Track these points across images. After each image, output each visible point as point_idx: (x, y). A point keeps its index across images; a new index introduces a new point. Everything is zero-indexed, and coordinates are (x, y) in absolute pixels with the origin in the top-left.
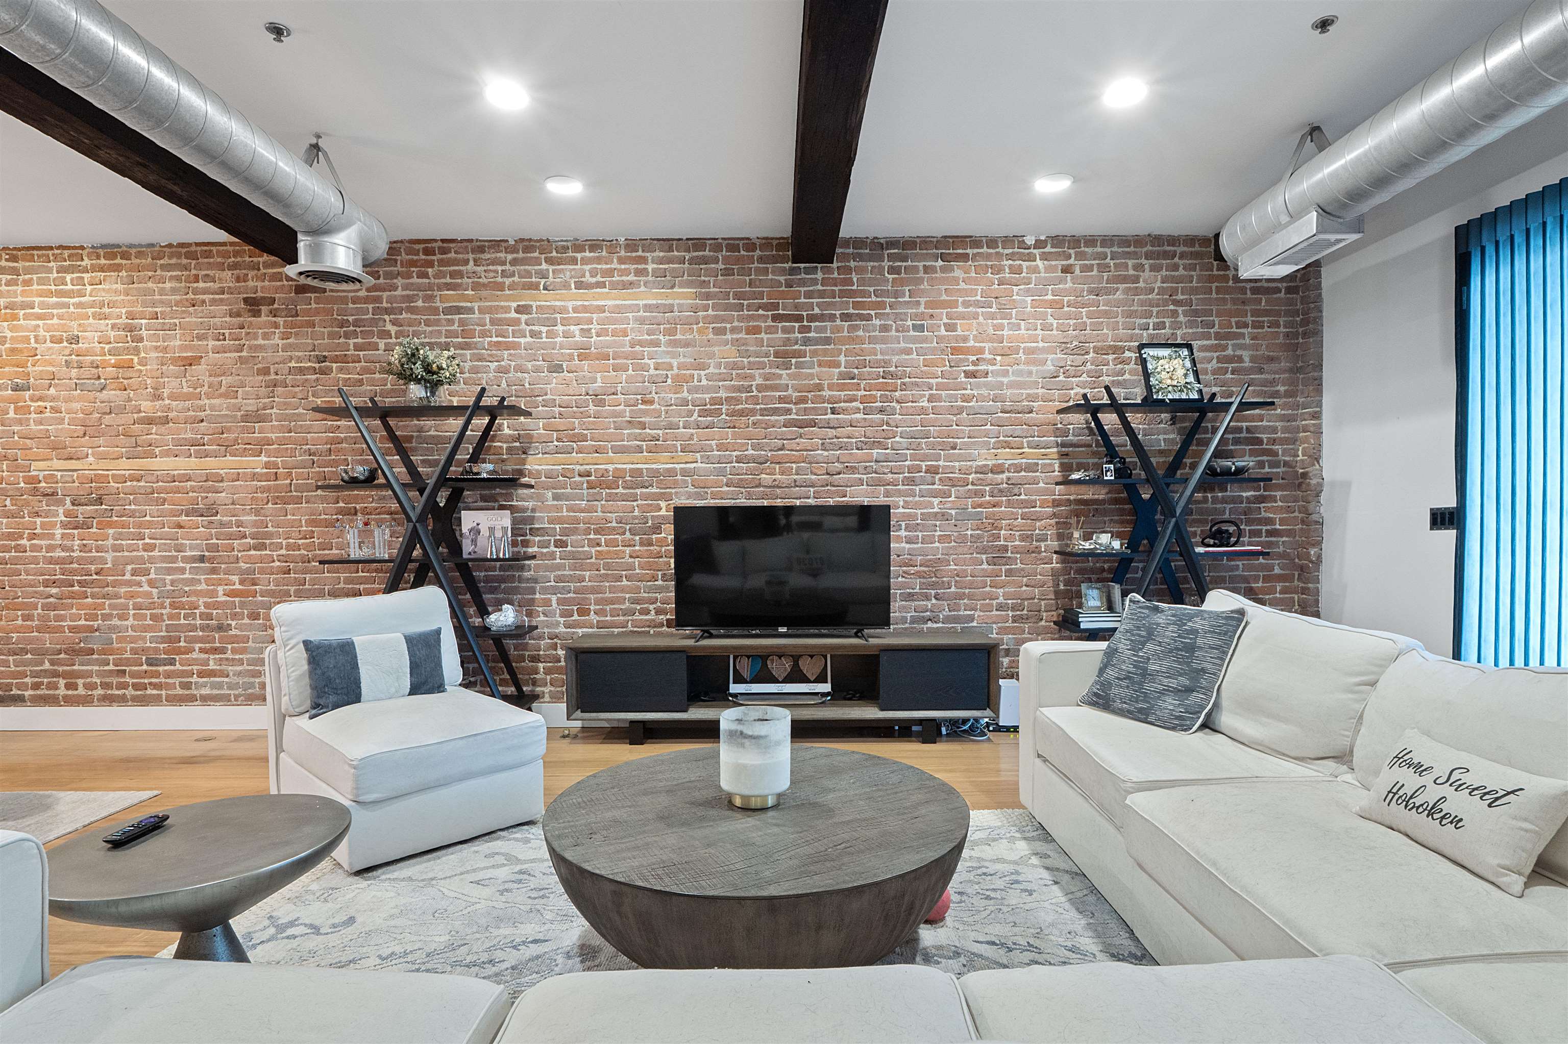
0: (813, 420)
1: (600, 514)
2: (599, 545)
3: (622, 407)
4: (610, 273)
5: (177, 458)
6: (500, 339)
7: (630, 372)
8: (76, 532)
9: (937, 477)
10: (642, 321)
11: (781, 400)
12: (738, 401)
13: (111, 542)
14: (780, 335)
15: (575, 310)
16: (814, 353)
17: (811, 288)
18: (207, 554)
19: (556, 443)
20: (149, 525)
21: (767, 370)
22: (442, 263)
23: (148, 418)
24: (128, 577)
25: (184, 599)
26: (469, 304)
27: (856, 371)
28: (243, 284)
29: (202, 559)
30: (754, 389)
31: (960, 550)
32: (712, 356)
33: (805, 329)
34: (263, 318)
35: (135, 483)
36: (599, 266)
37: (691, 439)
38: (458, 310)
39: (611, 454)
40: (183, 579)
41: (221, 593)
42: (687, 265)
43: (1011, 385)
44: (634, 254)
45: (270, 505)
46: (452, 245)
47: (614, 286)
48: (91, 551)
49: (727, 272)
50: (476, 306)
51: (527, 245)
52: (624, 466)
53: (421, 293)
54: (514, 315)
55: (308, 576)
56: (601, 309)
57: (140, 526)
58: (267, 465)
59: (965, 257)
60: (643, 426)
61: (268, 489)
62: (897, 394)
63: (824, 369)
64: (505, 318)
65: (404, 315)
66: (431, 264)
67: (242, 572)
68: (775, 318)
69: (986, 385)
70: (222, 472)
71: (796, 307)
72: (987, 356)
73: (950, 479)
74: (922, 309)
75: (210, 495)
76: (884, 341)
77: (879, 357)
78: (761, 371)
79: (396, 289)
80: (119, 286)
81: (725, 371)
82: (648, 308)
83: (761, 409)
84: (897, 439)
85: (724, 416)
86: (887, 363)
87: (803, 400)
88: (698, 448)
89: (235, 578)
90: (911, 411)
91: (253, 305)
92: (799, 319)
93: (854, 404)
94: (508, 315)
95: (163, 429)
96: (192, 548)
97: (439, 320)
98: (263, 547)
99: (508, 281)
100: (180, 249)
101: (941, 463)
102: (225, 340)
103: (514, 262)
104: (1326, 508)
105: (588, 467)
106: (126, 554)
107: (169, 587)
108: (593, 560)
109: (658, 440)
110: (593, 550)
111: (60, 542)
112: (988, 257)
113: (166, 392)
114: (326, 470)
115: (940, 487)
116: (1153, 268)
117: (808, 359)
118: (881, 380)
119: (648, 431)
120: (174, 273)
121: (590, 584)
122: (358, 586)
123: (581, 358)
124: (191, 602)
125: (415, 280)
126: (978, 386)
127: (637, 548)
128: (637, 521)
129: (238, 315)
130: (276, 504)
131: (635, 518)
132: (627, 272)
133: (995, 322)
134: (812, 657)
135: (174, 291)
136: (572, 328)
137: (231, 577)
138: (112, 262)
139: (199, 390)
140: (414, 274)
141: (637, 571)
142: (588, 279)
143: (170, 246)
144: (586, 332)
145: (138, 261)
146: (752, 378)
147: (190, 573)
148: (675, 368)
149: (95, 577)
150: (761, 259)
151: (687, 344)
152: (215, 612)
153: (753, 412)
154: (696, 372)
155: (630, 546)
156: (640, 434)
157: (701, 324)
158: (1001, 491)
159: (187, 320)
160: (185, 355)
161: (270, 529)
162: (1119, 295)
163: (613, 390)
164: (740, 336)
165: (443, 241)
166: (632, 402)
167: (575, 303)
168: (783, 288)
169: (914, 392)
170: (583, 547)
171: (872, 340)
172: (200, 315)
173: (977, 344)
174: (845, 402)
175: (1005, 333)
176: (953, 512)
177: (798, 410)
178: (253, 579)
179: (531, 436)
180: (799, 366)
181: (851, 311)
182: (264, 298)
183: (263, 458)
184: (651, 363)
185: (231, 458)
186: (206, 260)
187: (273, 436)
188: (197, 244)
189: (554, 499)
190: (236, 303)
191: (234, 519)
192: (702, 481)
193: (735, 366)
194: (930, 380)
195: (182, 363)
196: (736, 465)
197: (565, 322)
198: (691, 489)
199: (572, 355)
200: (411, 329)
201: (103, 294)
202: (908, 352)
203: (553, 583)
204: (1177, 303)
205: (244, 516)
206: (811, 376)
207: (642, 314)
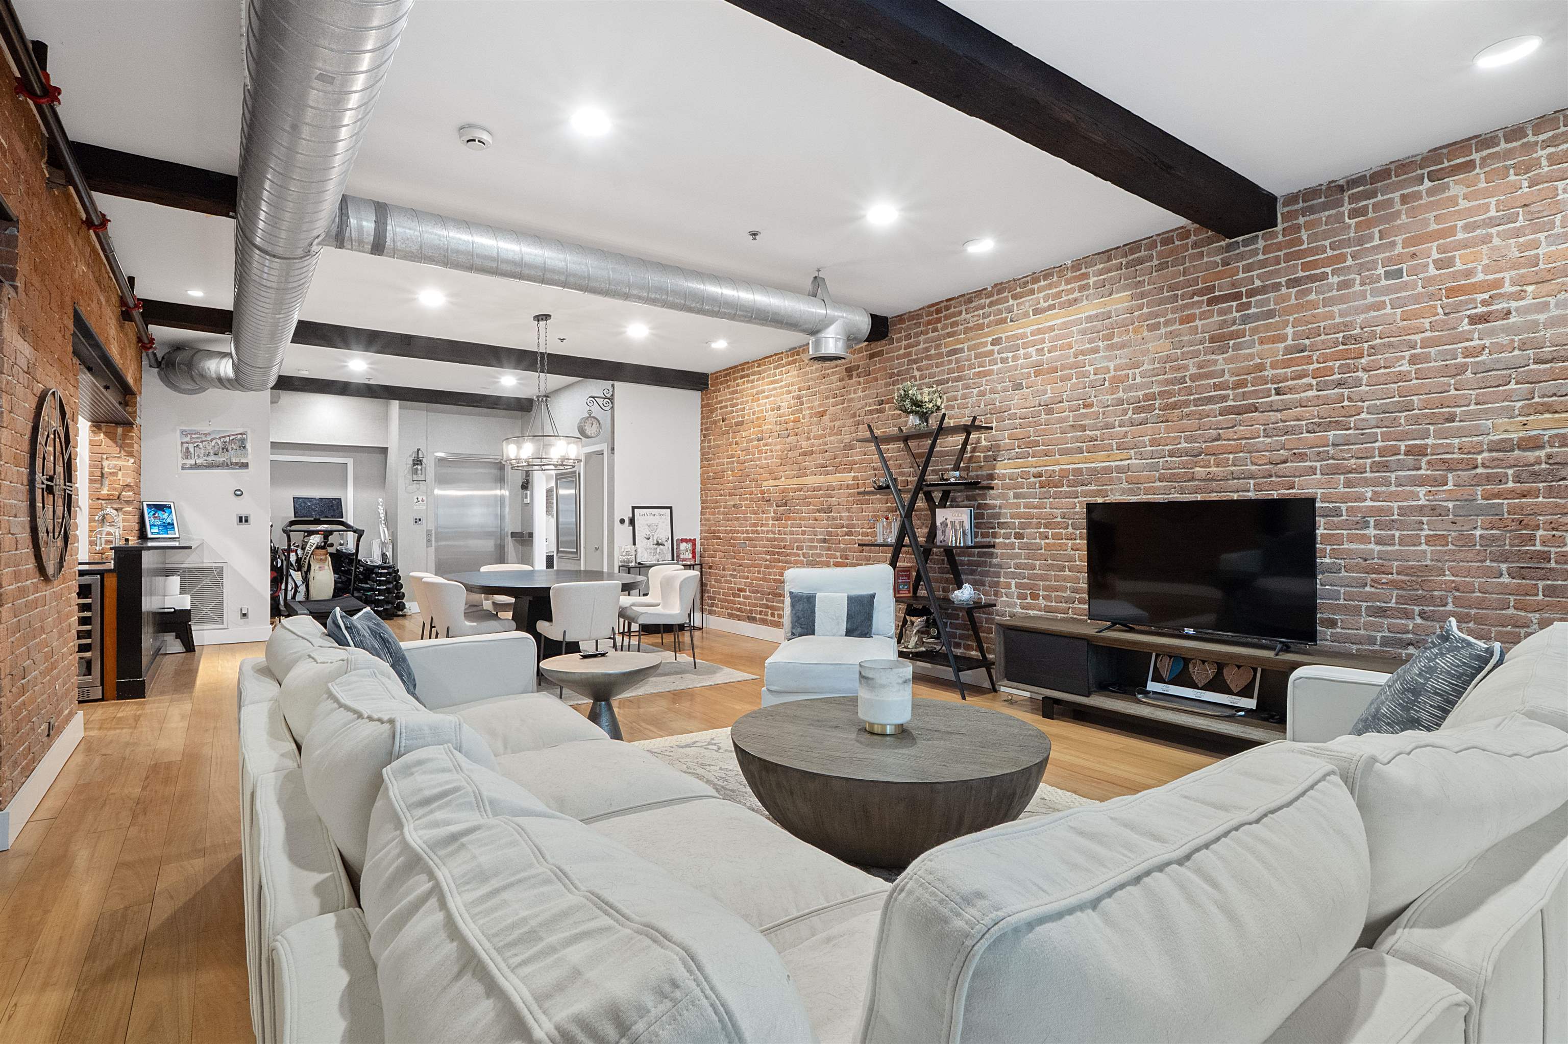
0: (1254, 405)
1: (1048, 510)
2: (1047, 538)
3: (1067, 413)
4: (1058, 295)
5: (816, 476)
6: (981, 369)
7: (1074, 380)
8: (777, 523)
9: (1425, 459)
10: (1084, 332)
11: (1216, 387)
12: (1171, 394)
13: (789, 528)
14: (1216, 318)
15: (1033, 334)
16: (1254, 331)
17: (1250, 261)
18: (826, 537)
19: (1017, 450)
20: (804, 519)
21: (1202, 358)
22: (946, 317)
23: (805, 452)
24: (795, 550)
26: (962, 346)
27: (1307, 342)
29: (824, 541)
30: (1187, 379)
31: (1462, 555)
32: (1146, 353)
33: (1244, 307)
34: (854, 380)
35: (799, 493)
36: (1050, 292)
37: (1126, 436)
38: (955, 352)
39: (1057, 456)
40: (817, 553)
42: (1124, 270)
43: (1552, 324)
44: (1078, 273)
45: (855, 506)
46: (952, 302)
47: (1062, 306)
48: (782, 534)
49: (1161, 267)
50: (966, 346)
51: (999, 288)
52: (1068, 467)
53: (933, 344)
54: (990, 347)
56: (1052, 329)
57: (800, 519)
58: (854, 479)
59: (1468, 166)
60: (1083, 428)
61: (854, 495)
62: (1363, 361)
63: (1266, 346)
64: (984, 352)
65: (924, 362)
66: (939, 320)
67: (841, 550)
68: (1210, 302)
69: (1506, 330)
70: (834, 484)
71: (1233, 285)
72: (1509, 289)
73: (1444, 461)
74: (1399, 249)
75: (829, 499)
76: (1342, 300)
77: (1338, 320)
78: (1196, 360)
79: (919, 344)
80: (795, 372)
81: (1158, 366)
82: (1089, 319)
83: (1194, 399)
84: (1363, 416)
85: (1157, 411)
86: (1347, 326)
87: (1241, 384)
88: (1131, 445)
89: (838, 554)
90: (1382, 380)
91: (848, 371)
92: (1237, 296)
93: (1304, 380)
94: (986, 349)
95: (811, 458)
96: (821, 533)
97: (943, 362)
98: (849, 534)
99: (986, 321)
101: (1430, 441)
102: (837, 397)
103: (991, 305)
105: (1039, 469)
106: (794, 536)
107: (810, 558)
108: (1043, 551)
109: (1096, 440)
110: (1043, 542)
111: (771, 529)
112: (1509, 154)
113: (812, 435)
115: (1429, 472)
117: (1248, 338)
118: (1341, 347)
119: (1088, 432)
121: (1039, 572)
123: (1037, 374)
125: (931, 335)
126: (1492, 333)
127: (1078, 541)
128: (1077, 517)
129: (843, 380)
130: (858, 504)
132: (1072, 291)
133: (1521, 240)
134: (1239, 667)
136: (1030, 349)
137: (836, 553)
139: (826, 431)
140: (930, 330)
141: (1078, 563)
142: (1043, 304)
144: (1040, 351)
146: (1186, 368)
147: (820, 550)
148: (1112, 371)
150: (1195, 245)
151: (1123, 346)
153: (1186, 404)
154: (1130, 372)
155: (1071, 539)
156: (1081, 436)
157: (1137, 324)
158: (1535, 474)
160: (820, 410)
161: (855, 522)
163: (1060, 399)
164: (1174, 327)
165: (947, 300)
166: (1075, 408)
167: (1032, 328)
168: (1220, 268)
169: (1387, 355)
170: (1035, 539)
171: (1327, 302)
173: (1489, 277)
174: (1292, 379)
175: (1542, 250)
176: (1450, 505)
177: (1235, 396)
179: (999, 446)
180: (1237, 347)
181: (1301, 274)
182: (855, 366)
183: (853, 474)
184: (1091, 369)
185: (838, 475)
187: (855, 458)
189: (1015, 498)
190: (842, 372)
191: (839, 515)
192: (1135, 477)
193: (1168, 359)
194: (1412, 337)
195: (819, 415)
196: (1169, 459)
197: (1026, 346)
198: (1125, 485)
199: (1029, 373)
200: (927, 372)
201: (790, 378)
202: (1379, 306)
203: (1012, 570)
205: (843, 513)
206: (1251, 357)
207: (1084, 325)
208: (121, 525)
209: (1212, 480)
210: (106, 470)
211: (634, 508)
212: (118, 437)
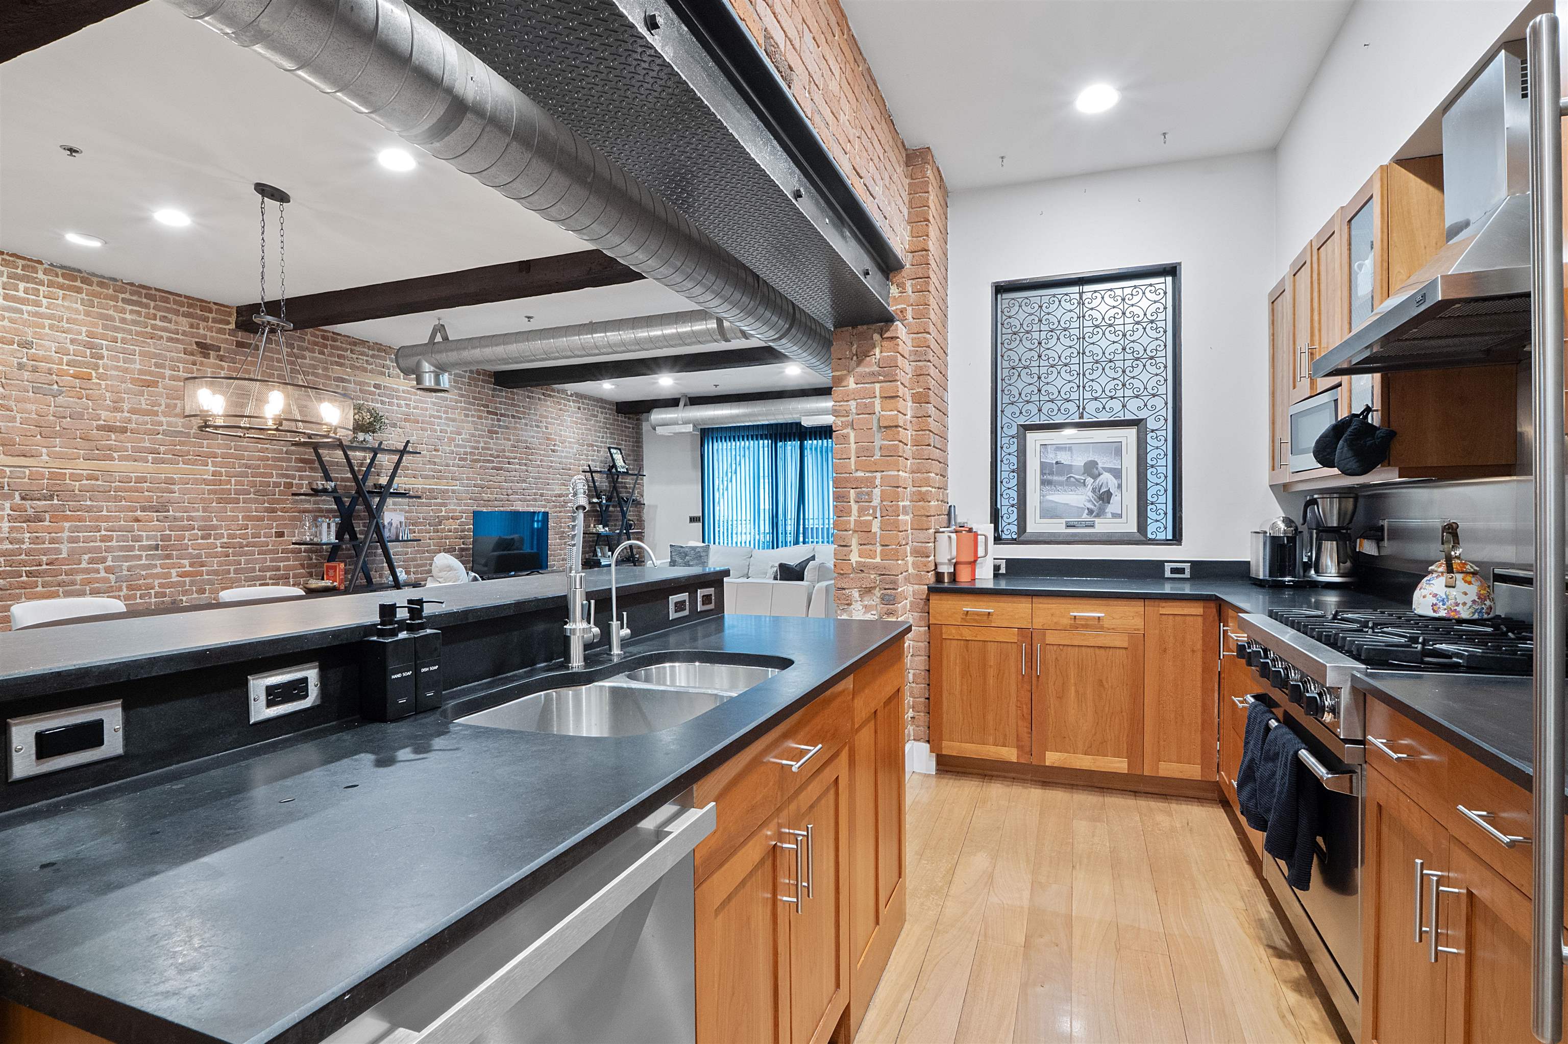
0: (502, 467)
2: (414, 532)
5: (136, 463)
7: (429, 432)
8: (25, 525)
10: (434, 404)
11: (491, 455)
12: (474, 454)
13: (66, 534)
15: (403, 392)
16: (502, 433)
17: (501, 400)
18: (160, 543)
20: (107, 519)
21: (485, 439)
22: (332, 347)
23: (109, 426)
24: (84, 565)
25: (141, 582)
26: (347, 377)
27: (516, 444)
28: (195, 330)
29: (156, 548)
30: (480, 448)
32: (463, 428)
33: (499, 420)
34: (212, 360)
35: (93, 482)
37: (455, 473)
38: (343, 380)
39: (421, 479)
40: (141, 565)
41: (174, 574)
43: (566, 457)
45: (214, 504)
46: (339, 337)
48: (44, 543)
49: (470, 385)
50: (352, 379)
51: (379, 347)
52: (427, 486)
53: (321, 365)
54: (373, 389)
55: (243, 559)
56: (416, 393)
57: (97, 519)
58: (214, 474)
59: (550, 396)
60: (435, 463)
61: (215, 492)
62: (530, 457)
63: (506, 442)
64: (368, 390)
66: (326, 346)
67: (191, 556)
68: (488, 412)
70: (175, 476)
71: (496, 408)
72: (558, 443)
75: (165, 494)
76: (526, 431)
77: (524, 438)
78: (483, 439)
79: (305, 359)
80: (79, 306)
81: (469, 437)
82: (437, 397)
83: (483, 459)
84: (531, 479)
85: (468, 462)
86: (526, 442)
87: (498, 456)
88: (460, 478)
89: (186, 562)
90: (535, 466)
91: (204, 348)
92: (496, 414)
93: (516, 460)
94: (369, 388)
95: (122, 437)
96: (148, 538)
98: (208, 537)
99: (369, 367)
100: (141, 290)
101: (545, 491)
102: (179, 371)
103: (373, 356)
104: (646, 514)
105: (409, 486)
106: (81, 544)
107: (125, 573)
109: (442, 472)
111: (7, 535)
112: (557, 398)
113: (126, 406)
114: (258, 479)
116: (602, 413)
117: (500, 435)
118: (525, 450)
119: (437, 466)
120: (135, 308)
121: (411, 555)
122: (279, 564)
123: (406, 420)
124: (147, 584)
126: (555, 456)
127: (432, 534)
128: (432, 518)
129: (192, 354)
130: (220, 503)
131: (431, 516)
133: (560, 427)
135: (134, 323)
136: (402, 402)
137: (182, 561)
138: (71, 283)
139: (155, 408)
140: (317, 351)
141: (432, 547)
143: (132, 284)
144: (408, 406)
145: (98, 289)
146: (479, 442)
147: (146, 560)
148: (449, 433)
149: (44, 567)
150: (483, 381)
151: (454, 420)
152: (168, 590)
153: (480, 461)
154: (458, 436)
155: (430, 532)
156: (434, 468)
157: (459, 411)
159: (147, 349)
160: (144, 377)
161: (215, 522)
162: (592, 422)
163: (422, 442)
164: (475, 419)
166: (431, 450)
167: (403, 387)
168: (491, 398)
169: (535, 457)
171: (522, 429)
172: (159, 347)
173: (554, 437)
174: (513, 459)
175: (562, 433)
177: (496, 461)
178: (201, 562)
179: (382, 465)
180: (497, 438)
181: (515, 414)
182: (213, 345)
183: (211, 468)
184: (438, 428)
185: (183, 466)
186: (163, 304)
187: (219, 451)
188: (156, 289)
190: (191, 345)
191: (185, 514)
192: (461, 496)
193: (473, 435)
194: (540, 452)
195: (142, 384)
196: (474, 488)
197: (398, 398)
198: (455, 501)
199: (401, 418)
201: (63, 310)
202: (533, 437)
204: (607, 428)
205: (194, 512)
206: (501, 445)
207: (434, 400)
209: (489, 501)
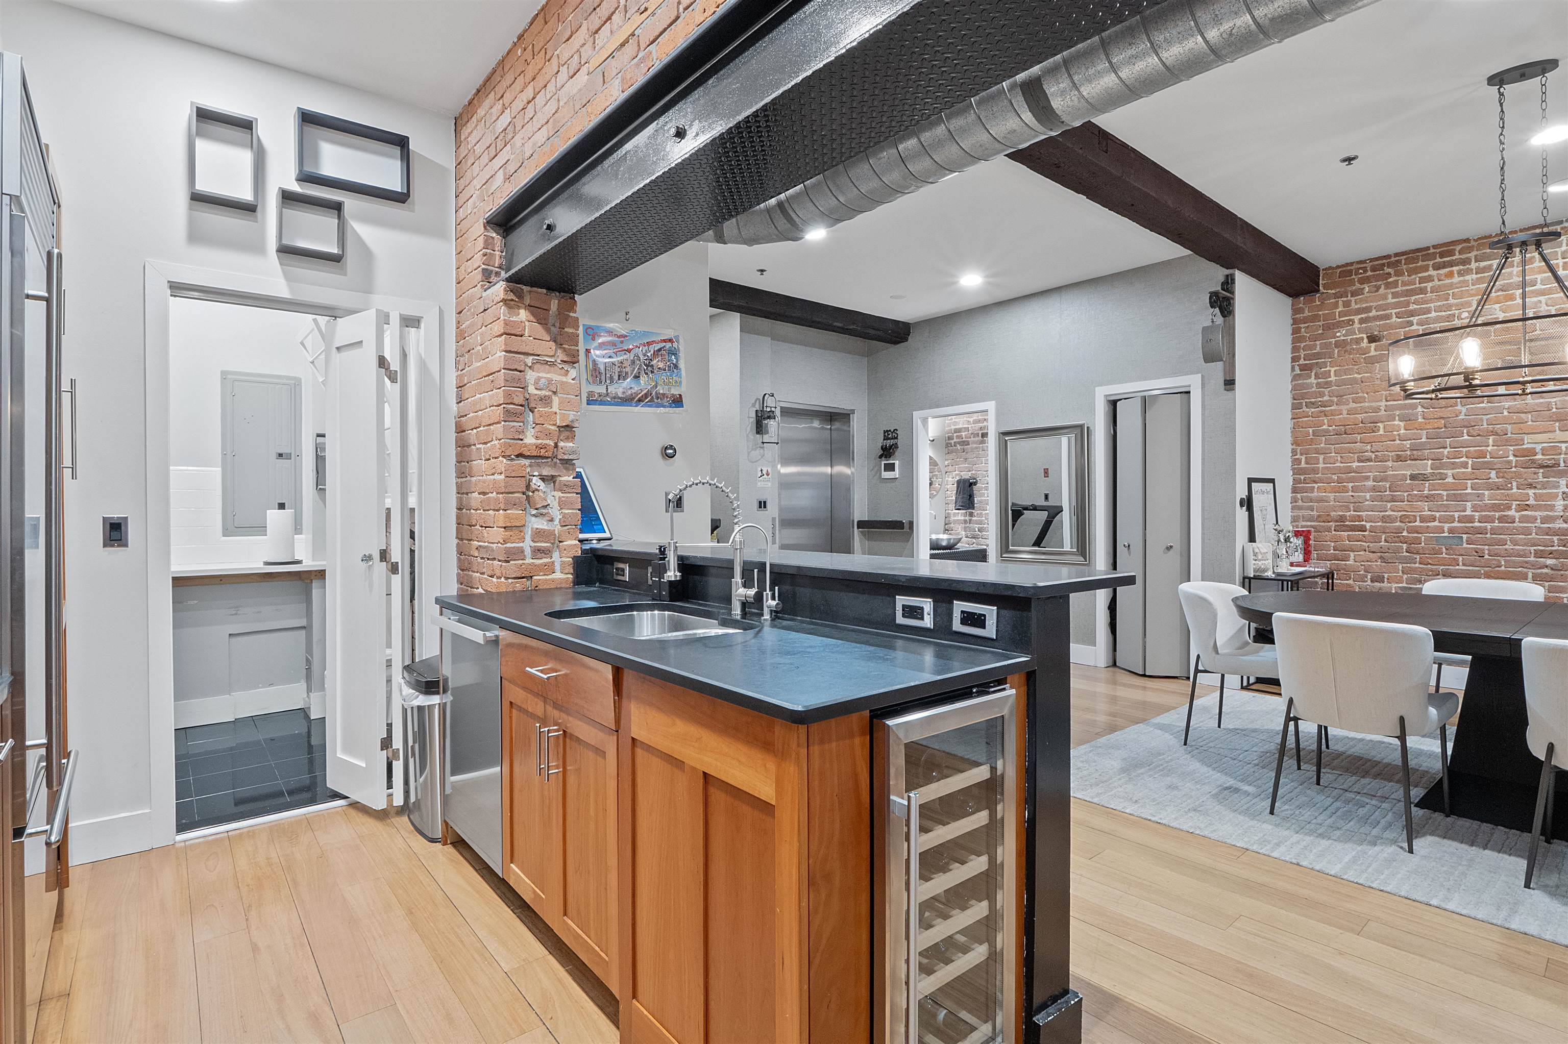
208: (558, 517)
210: (531, 389)
211: (1251, 481)
212: (551, 320)
